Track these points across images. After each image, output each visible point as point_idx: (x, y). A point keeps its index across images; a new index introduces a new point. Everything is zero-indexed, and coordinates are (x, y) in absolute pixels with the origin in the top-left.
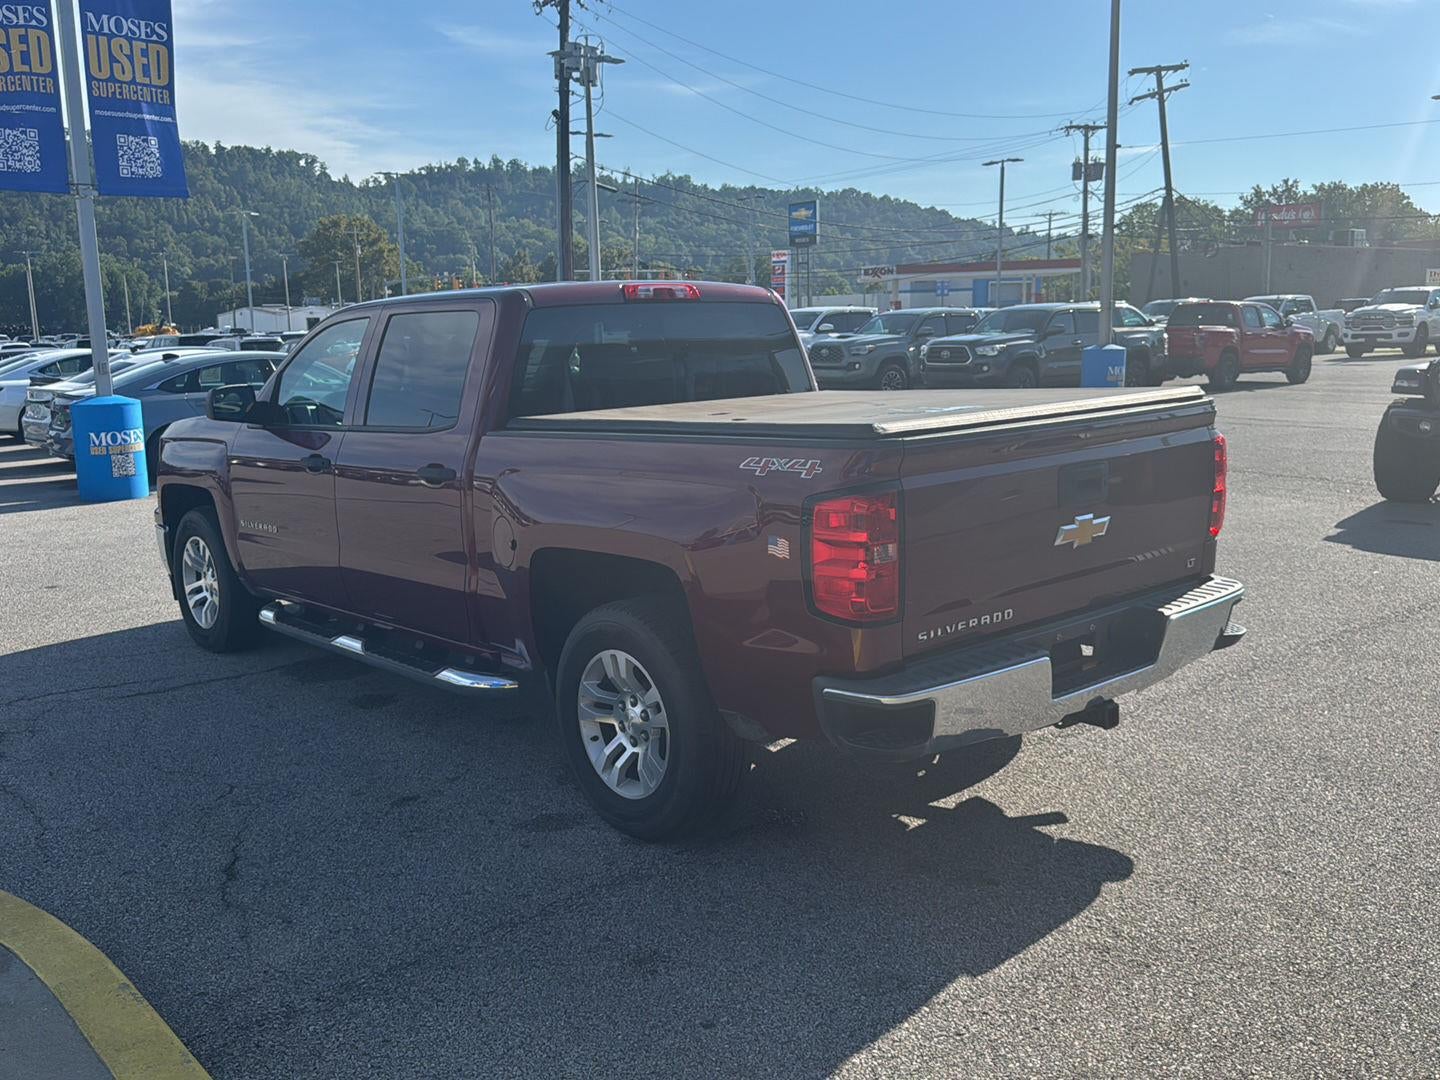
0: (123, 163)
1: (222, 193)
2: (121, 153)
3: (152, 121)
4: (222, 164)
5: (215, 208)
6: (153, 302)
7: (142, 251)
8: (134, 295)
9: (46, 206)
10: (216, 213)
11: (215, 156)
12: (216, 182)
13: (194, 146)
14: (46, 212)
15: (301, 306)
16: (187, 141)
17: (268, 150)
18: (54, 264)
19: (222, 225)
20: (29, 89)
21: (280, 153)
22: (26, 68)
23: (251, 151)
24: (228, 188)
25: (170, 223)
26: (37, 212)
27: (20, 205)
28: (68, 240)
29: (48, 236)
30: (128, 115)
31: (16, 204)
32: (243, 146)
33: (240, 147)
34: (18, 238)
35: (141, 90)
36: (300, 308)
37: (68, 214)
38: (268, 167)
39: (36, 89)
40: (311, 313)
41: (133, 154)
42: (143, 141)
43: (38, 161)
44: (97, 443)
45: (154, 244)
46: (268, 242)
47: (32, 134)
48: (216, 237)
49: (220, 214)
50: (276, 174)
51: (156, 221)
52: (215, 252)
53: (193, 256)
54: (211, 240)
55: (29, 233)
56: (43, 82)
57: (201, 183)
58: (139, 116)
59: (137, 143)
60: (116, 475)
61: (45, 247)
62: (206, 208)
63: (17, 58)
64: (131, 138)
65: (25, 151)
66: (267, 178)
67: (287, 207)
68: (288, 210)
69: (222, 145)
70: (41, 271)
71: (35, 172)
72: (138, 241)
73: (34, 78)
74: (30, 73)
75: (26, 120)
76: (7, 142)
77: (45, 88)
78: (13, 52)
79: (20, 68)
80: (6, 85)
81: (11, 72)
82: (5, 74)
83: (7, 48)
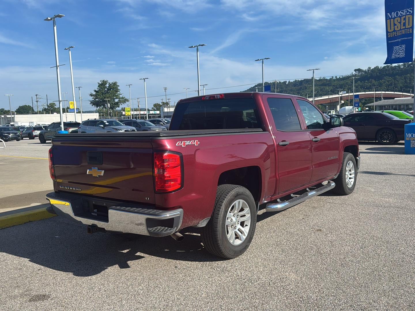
20: (404, 33)
22: (404, 27)
39: (406, 33)
43: (404, 54)
44: (408, 136)
47: (403, 46)
56: (409, 30)
60: (411, 146)
63: (402, 25)
65: (401, 52)
71: (403, 57)
73: (406, 30)
74: (405, 28)
75: (402, 42)
76: (396, 50)
77: (409, 32)
78: (402, 23)
79: (403, 27)
80: (399, 34)
81: (400, 30)
82: (399, 31)
83: (400, 23)
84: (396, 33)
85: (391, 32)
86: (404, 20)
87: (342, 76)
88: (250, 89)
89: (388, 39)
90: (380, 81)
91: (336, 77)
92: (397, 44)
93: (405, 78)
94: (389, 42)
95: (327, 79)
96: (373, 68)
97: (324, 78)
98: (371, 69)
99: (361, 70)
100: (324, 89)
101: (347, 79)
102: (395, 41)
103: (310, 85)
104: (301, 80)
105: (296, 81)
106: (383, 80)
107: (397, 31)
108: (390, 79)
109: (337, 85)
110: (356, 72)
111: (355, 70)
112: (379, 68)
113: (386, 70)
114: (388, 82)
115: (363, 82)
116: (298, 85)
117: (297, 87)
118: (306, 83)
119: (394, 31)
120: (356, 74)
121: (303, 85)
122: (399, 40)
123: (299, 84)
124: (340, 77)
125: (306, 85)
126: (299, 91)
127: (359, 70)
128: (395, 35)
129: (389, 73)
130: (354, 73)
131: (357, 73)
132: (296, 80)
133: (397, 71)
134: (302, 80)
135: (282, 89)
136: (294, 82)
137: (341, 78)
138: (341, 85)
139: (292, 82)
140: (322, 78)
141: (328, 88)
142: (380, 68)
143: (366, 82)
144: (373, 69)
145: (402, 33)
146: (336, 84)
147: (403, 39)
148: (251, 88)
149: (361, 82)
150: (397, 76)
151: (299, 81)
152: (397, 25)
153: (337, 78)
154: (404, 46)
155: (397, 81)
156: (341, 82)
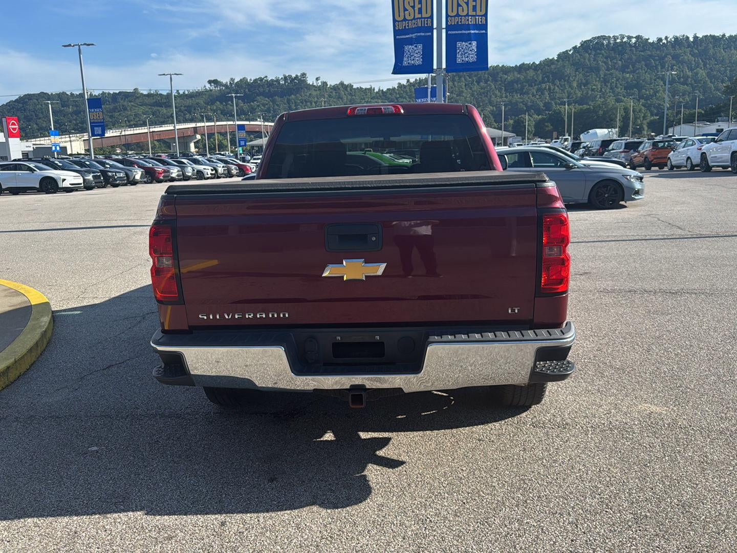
0: (459, 56)
1: (693, 62)
2: (458, 51)
3: (475, 33)
4: (695, 46)
5: (687, 71)
6: (645, 122)
7: (645, 96)
8: (636, 118)
9: (602, 76)
10: (688, 73)
11: (692, 42)
12: (690, 56)
13: (681, 38)
14: (602, 79)
15: (714, 122)
16: (678, 36)
17: (724, 35)
18: (599, 105)
19: (690, 79)
20: (420, 25)
21: (731, 37)
22: (420, 16)
23: (713, 37)
24: (696, 59)
25: (662, 80)
26: (598, 79)
27: (590, 76)
28: (610, 92)
29: (601, 91)
30: (464, 32)
31: (588, 76)
32: (709, 35)
33: (707, 35)
34: (587, 93)
35: (471, 19)
36: (714, 123)
37: (612, 79)
38: (722, 45)
39: (423, 25)
40: (719, 126)
41: (464, 51)
42: (469, 44)
43: (422, 60)
45: (652, 91)
46: (714, 87)
48: (686, 86)
49: (690, 74)
50: (726, 49)
51: (655, 80)
52: (683, 95)
53: (671, 97)
54: (682, 88)
55: (593, 90)
56: (426, 21)
57: (682, 57)
58: (469, 32)
59: (466, 45)
61: (599, 96)
62: (682, 71)
63: (417, 11)
64: (464, 43)
65: (416, 55)
66: (720, 52)
67: (730, 67)
68: (729, 69)
69: (697, 35)
70: (592, 108)
71: (420, 64)
72: (644, 91)
73: (423, 20)
74: (422, 18)
75: (417, 41)
76: (409, 52)
77: (427, 24)
78: (416, 9)
79: (417, 16)
80: (411, 25)
81: (414, 19)
82: (411, 20)
83: (413, 7)
84: (408, 23)
85: (400, 21)
86: (419, 4)
87: (187, 91)
88: (7, 104)
89: (396, 32)
90: (252, 103)
91: (178, 91)
92: (410, 42)
93: (289, 101)
94: (397, 37)
95: (162, 94)
96: (239, 80)
97: (156, 91)
98: (236, 81)
99: (220, 82)
100: (158, 112)
101: (196, 96)
102: (407, 36)
103: (132, 103)
104: (113, 93)
105: (103, 93)
106: (255, 102)
107: (410, 20)
108: (267, 101)
109: (181, 106)
110: (211, 85)
111: (210, 82)
112: (247, 81)
113: (259, 86)
114: (265, 107)
115: (224, 103)
116: (109, 102)
117: (107, 104)
118: (125, 99)
119: (405, 20)
120: (211, 88)
121: (119, 102)
122: (414, 36)
123: (111, 101)
124: (184, 93)
125: (125, 103)
126: (112, 113)
127: (215, 82)
128: (405, 26)
129: (264, 91)
130: (208, 86)
131: (213, 88)
132: (105, 91)
133: (276, 89)
134: (116, 93)
135: (78, 108)
136: (101, 95)
137: (187, 94)
138: (188, 106)
139: (97, 94)
140: (152, 92)
141: (165, 111)
142: (249, 80)
143: (229, 104)
144: (238, 82)
145: (417, 24)
146: (179, 104)
147: (419, 34)
148: (9, 102)
149: (221, 103)
150: (276, 97)
151: (109, 94)
152: (408, 10)
153: (179, 93)
154: (420, 46)
155: (277, 105)
156: (188, 100)
